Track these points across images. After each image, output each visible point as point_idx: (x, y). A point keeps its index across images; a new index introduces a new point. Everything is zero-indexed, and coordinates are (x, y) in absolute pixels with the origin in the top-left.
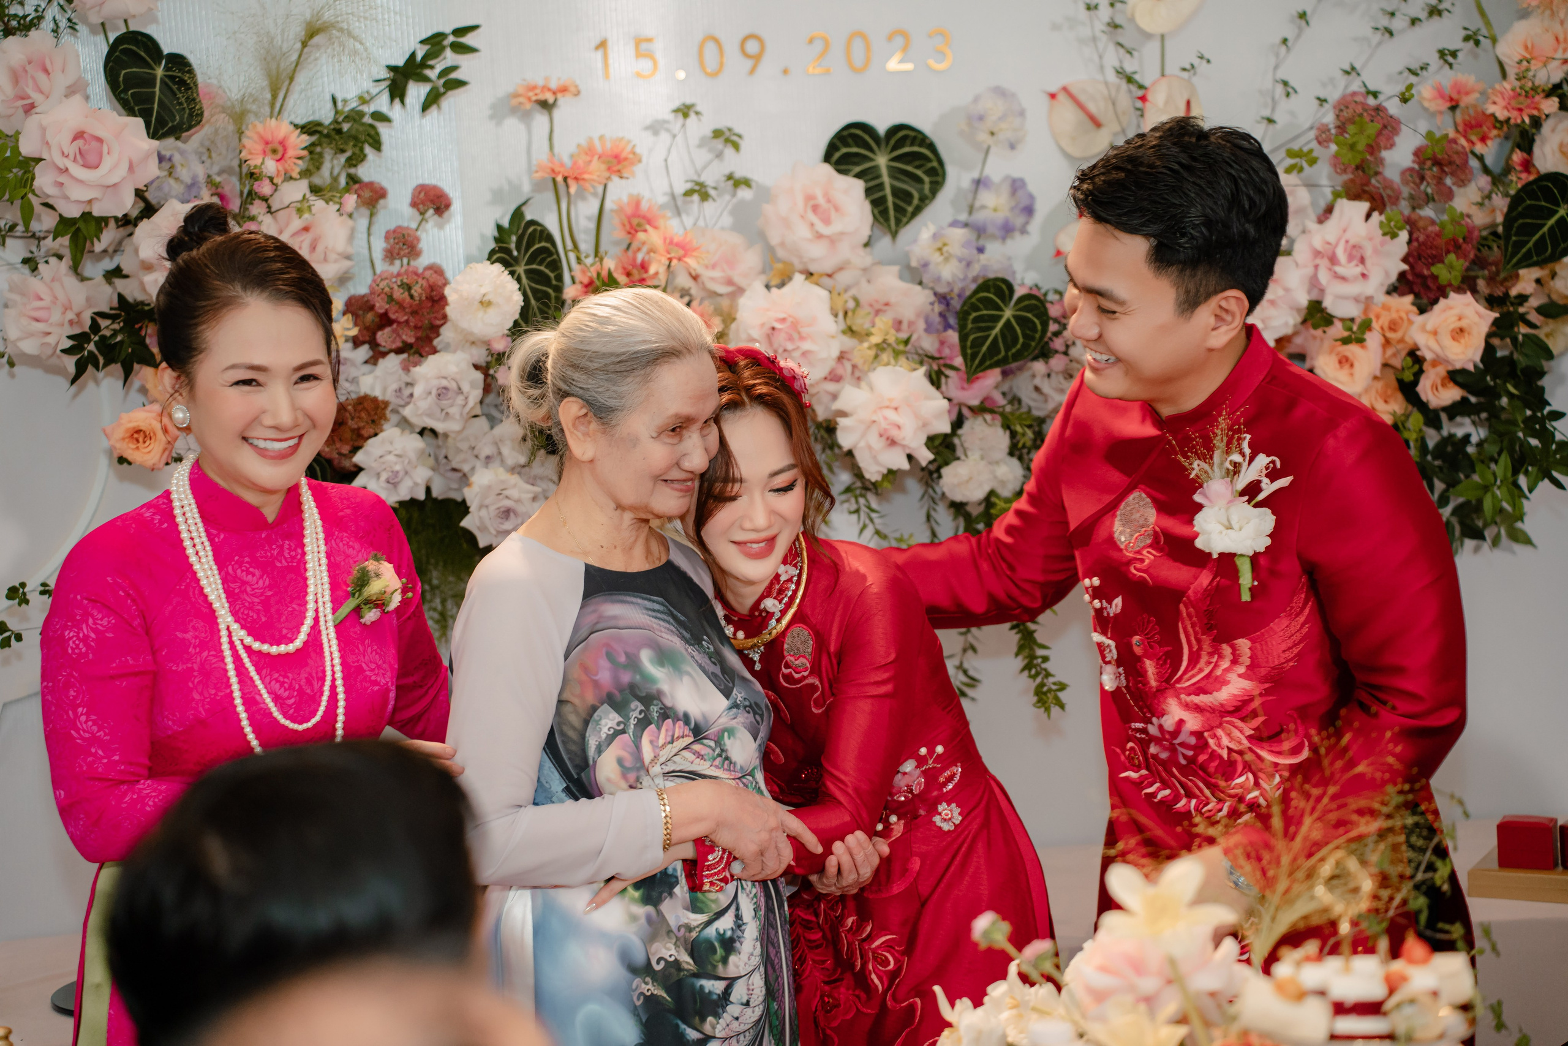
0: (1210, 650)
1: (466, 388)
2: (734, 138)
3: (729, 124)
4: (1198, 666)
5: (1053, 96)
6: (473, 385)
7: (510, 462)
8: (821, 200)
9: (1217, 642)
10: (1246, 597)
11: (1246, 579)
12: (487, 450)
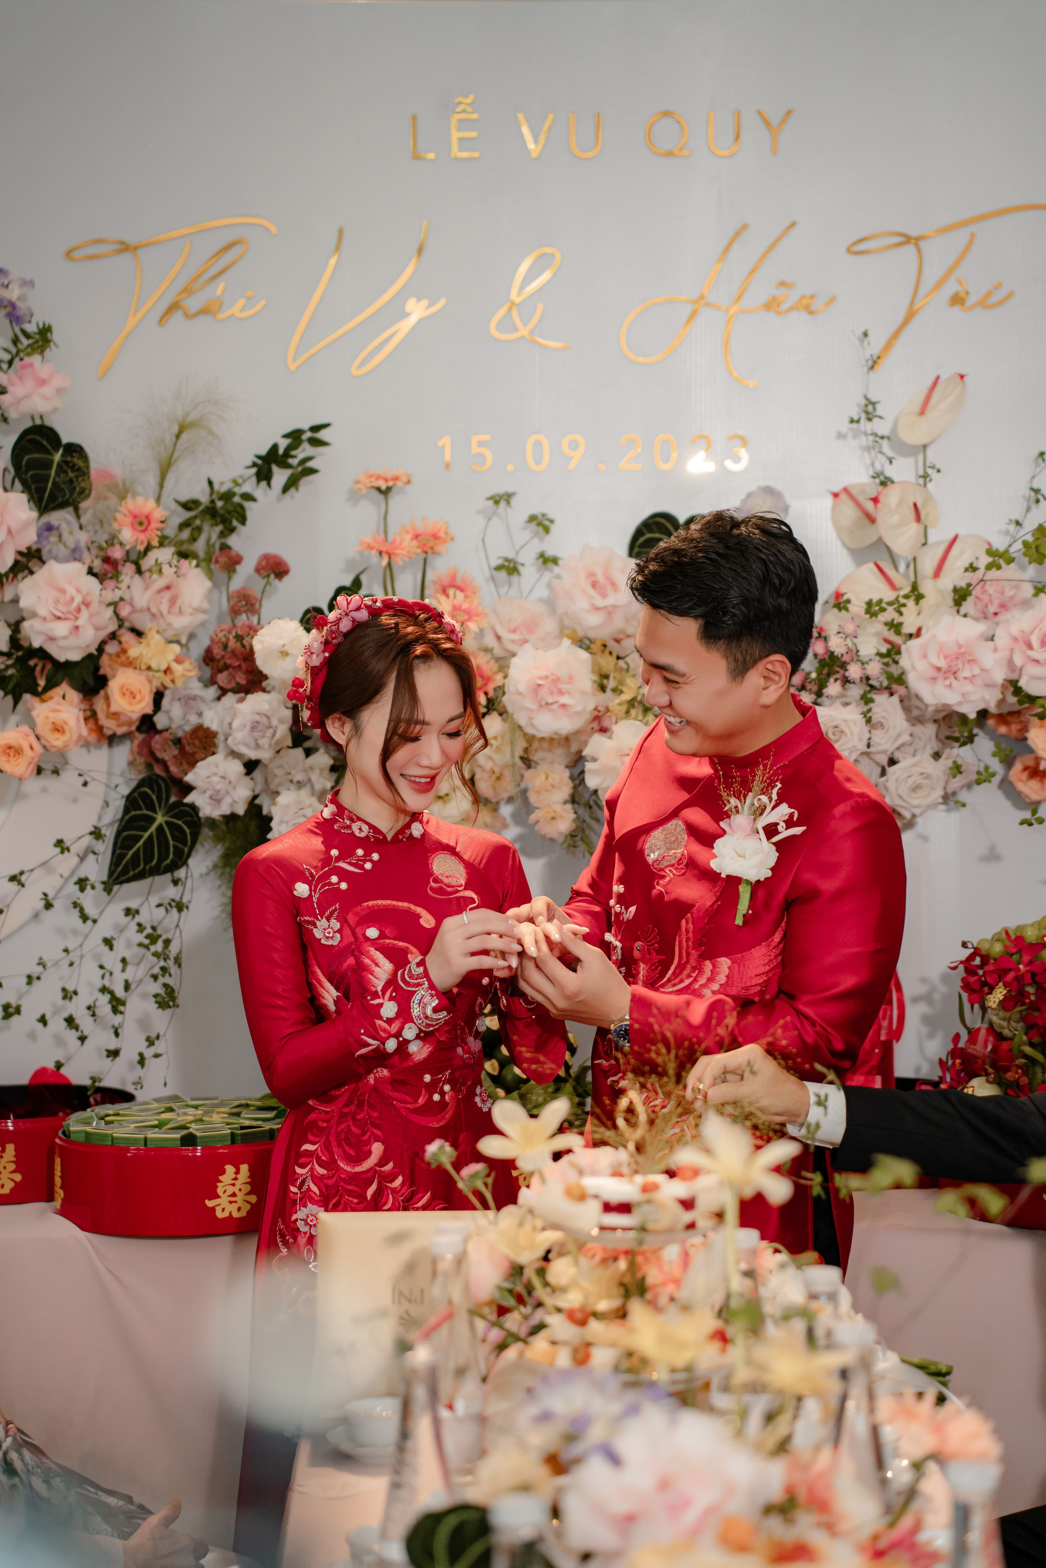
0: (695, 964)
1: (275, 722)
2: (546, 523)
3: (544, 511)
4: (680, 977)
5: (836, 495)
6: (281, 721)
7: (318, 787)
8: (600, 578)
9: (703, 957)
10: (739, 921)
11: (743, 906)
12: (299, 777)
